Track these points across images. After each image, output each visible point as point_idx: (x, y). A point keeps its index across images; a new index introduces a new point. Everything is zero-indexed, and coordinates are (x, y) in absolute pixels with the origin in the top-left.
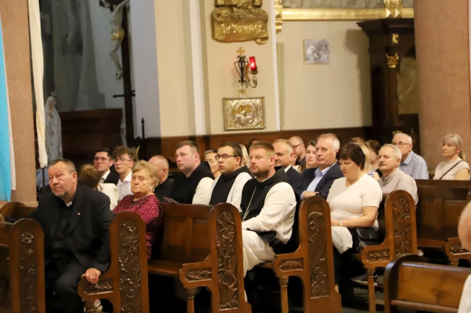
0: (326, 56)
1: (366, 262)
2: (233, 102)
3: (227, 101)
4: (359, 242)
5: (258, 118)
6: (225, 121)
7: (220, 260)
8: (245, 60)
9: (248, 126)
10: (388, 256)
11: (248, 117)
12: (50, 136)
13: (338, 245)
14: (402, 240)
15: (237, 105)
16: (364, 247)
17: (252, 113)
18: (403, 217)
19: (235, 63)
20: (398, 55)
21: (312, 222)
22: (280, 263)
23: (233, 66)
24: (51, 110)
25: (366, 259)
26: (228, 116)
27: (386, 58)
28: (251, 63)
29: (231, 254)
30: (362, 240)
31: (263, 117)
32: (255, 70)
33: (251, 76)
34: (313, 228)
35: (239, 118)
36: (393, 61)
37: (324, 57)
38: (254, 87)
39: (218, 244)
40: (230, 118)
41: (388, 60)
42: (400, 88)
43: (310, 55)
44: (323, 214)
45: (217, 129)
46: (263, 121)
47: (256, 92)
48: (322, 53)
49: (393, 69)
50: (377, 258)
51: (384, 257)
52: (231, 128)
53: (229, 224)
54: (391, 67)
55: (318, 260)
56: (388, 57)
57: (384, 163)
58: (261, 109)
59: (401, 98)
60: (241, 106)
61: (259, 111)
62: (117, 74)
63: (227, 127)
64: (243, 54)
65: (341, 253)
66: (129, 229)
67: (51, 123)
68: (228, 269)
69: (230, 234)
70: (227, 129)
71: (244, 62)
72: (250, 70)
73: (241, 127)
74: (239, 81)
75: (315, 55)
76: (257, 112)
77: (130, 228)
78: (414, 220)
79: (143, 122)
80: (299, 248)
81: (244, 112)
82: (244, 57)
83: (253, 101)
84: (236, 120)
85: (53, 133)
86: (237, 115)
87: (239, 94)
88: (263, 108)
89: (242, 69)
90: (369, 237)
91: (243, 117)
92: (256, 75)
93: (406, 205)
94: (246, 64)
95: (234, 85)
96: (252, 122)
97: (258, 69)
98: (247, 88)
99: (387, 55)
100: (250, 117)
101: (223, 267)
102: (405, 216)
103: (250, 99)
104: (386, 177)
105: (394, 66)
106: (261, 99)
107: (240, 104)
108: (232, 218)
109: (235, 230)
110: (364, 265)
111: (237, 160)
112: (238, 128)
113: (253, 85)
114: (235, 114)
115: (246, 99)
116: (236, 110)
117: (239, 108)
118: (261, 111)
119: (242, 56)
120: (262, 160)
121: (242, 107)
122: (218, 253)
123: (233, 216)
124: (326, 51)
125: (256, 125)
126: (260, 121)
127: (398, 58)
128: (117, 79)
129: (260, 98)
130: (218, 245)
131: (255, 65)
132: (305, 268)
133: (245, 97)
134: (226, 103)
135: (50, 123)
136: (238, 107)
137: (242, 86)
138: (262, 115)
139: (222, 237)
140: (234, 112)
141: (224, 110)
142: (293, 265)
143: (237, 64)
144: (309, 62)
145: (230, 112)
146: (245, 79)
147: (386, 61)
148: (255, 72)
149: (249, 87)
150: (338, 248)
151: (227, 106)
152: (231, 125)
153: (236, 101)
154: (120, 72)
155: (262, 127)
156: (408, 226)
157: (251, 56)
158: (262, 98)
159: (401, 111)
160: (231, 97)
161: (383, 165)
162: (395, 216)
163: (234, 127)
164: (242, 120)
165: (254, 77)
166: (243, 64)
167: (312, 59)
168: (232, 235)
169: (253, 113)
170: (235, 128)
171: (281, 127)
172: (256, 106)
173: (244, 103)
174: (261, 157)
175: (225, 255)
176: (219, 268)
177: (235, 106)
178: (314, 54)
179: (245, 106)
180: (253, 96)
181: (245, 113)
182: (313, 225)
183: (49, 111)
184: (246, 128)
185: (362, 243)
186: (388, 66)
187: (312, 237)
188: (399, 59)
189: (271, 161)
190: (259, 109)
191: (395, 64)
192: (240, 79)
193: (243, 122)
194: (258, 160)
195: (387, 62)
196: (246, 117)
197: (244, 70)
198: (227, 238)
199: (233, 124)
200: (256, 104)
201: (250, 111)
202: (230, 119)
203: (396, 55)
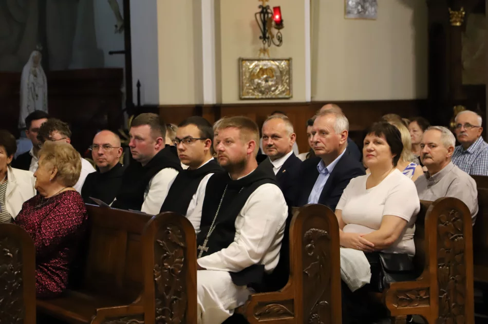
0: (373, 9)
1: (392, 306)
2: (251, 64)
3: (244, 62)
4: (383, 275)
5: (282, 85)
6: (241, 87)
7: (159, 303)
8: (269, 11)
9: (270, 94)
10: (428, 299)
11: (270, 83)
12: (34, 99)
13: (349, 278)
14: (449, 274)
15: (256, 68)
16: (391, 283)
17: (275, 78)
18: (453, 239)
19: (256, 14)
20: (464, 10)
21: (310, 245)
22: (256, 308)
23: (254, 19)
24: (35, 67)
25: (394, 303)
26: (245, 81)
27: (449, 13)
28: (275, 14)
29: (177, 293)
30: (388, 272)
31: (290, 84)
32: (279, 24)
33: (275, 31)
34: (310, 254)
35: (259, 84)
36: (457, 17)
37: (371, 10)
38: (278, 46)
39: (158, 277)
40: (246, 83)
41: (451, 16)
42: (465, 52)
43: (352, 8)
44: (328, 232)
45: (230, 97)
46: (289, 89)
47: (281, 52)
48: (367, 5)
49: (457, 26)
50: (411, 301)
51: (421, 300)
52: (247, 97)
53: (176, 245)
54: (454, 24)
55: (318, 303)
56: (451, 12)
57: (429, 155)
58: (286, 74)
59: (466, 64)
60: (261, 69)
61: (285, 75)
62: (116, 26)
63: (243, 95)
64: (266, 4)
65: (353, 290)
66: (6, 252)
67: (35, 83)
68: (172, 316)
69: (177, 262)
70: (243, 97)
71: (268, 13)
72: (273, 23)
73: (260, 96)
74: (260, 38)
75: (360, 7)
76: (282, 77)
77: (8, 251)
78: (469, 245)
79: (139, 85)
80: (288, 284)
81: (265, 76)
82: (268, 7)
83: (277, 63)
84: (255, 87)
85: (37, 96)
86: (256, 80)
87: (260, 55)
88: (289, 72)
89: (264, 23)
90: (399, 268)
91: (264, 83)
92: (281, 31)
93: (459, 220)
94: (270, 15)
95: (254, 42)
96: (275, 90)
97: (284, 23)
98: (269, 46)
99: (450, 9)
100: (273, 83)
101: (163, 313)
102: (456, 237)
103: (274, 60)
104: (434, 174)
105: (458, 24)
106: (287, 62)
107: (261, 67)
108: (181, 236)
109: (185, 255)
110: (390, 312)
111: (207, 144)
112: (257, 97)
113: (277, 42)
114: (253, 80)
115: (268, 60)
116: (256, 74)
117: (259, 72)
118: (287, 77)
119: (264, 6)
120: (234, 145)
121: (263, 71)
122: (157, 290)
123: (183, 234)
124: (374, 3)
125: (280, 94)
126: (286, 89)
127: (464, 13)
128: (116, 32)
129: (286, 60)
130: (156, 279)
131: (280, 17)
132: (297, 316)
133: (267, 58)
134: (242, 65)
135: (33, 83)
136: (258, 70)
137: (264, 44)
138: (288, 81)
139: (164, 265)
140: (252, 76)
141: (240, 74)
142: (278, 311)
143: (258, 16)
144: (351, 16)
145: (248, 76)
146: (267, 35)
147: (449, 16)
148: (281, 26)
149: (273, 46)
150: (349, 282)
151: (244, 69)
152: (248, 93)
153: (256, 63)
154: (120, 24)
155: (287, 96)
156: (460, 253)
157: (276, 5)
158: (289, 60)
159: (465, 81)
160: (250, 56)
161: (427, 158)
162: (440, 237)
163: (253, 95)
164: (263, 87)
165: (279, 32)
166: (266, 16)
167: (356, 12)
168: (181, 263)
169: (277, 78)
170: (254, 97)
171: (312, 98)
172: (281, 70)
173: (265, 65)
174: (232, 142)
175: (167, 295)
176: (157, 315)
177: (253, 68)
178: (358, 6)
179: (266, 69)
180: (277, 57)
181: (266, 78)
182: (311, 249)
183: (33, 69)
184: (267, 97)
185: (387, 278)
186: (451, 23)
187: (309, 267)
188: (465, 15)
189: (250, 146)
190: (285, 73)
191: (460, 22)
192: (261, 35)
193: (263, 89)
194: (228, 145)
195: (450, 18)
196: (267, 83)
197: (267, 24)
198: (172, 267)
199: (251, 91)
200: (280, 66)
201: (273, 76)
202: (248, 85)
203: (462, 9)
